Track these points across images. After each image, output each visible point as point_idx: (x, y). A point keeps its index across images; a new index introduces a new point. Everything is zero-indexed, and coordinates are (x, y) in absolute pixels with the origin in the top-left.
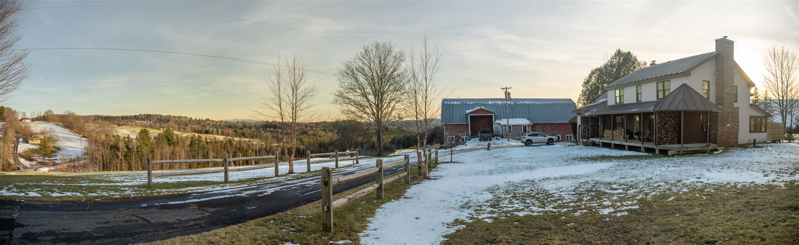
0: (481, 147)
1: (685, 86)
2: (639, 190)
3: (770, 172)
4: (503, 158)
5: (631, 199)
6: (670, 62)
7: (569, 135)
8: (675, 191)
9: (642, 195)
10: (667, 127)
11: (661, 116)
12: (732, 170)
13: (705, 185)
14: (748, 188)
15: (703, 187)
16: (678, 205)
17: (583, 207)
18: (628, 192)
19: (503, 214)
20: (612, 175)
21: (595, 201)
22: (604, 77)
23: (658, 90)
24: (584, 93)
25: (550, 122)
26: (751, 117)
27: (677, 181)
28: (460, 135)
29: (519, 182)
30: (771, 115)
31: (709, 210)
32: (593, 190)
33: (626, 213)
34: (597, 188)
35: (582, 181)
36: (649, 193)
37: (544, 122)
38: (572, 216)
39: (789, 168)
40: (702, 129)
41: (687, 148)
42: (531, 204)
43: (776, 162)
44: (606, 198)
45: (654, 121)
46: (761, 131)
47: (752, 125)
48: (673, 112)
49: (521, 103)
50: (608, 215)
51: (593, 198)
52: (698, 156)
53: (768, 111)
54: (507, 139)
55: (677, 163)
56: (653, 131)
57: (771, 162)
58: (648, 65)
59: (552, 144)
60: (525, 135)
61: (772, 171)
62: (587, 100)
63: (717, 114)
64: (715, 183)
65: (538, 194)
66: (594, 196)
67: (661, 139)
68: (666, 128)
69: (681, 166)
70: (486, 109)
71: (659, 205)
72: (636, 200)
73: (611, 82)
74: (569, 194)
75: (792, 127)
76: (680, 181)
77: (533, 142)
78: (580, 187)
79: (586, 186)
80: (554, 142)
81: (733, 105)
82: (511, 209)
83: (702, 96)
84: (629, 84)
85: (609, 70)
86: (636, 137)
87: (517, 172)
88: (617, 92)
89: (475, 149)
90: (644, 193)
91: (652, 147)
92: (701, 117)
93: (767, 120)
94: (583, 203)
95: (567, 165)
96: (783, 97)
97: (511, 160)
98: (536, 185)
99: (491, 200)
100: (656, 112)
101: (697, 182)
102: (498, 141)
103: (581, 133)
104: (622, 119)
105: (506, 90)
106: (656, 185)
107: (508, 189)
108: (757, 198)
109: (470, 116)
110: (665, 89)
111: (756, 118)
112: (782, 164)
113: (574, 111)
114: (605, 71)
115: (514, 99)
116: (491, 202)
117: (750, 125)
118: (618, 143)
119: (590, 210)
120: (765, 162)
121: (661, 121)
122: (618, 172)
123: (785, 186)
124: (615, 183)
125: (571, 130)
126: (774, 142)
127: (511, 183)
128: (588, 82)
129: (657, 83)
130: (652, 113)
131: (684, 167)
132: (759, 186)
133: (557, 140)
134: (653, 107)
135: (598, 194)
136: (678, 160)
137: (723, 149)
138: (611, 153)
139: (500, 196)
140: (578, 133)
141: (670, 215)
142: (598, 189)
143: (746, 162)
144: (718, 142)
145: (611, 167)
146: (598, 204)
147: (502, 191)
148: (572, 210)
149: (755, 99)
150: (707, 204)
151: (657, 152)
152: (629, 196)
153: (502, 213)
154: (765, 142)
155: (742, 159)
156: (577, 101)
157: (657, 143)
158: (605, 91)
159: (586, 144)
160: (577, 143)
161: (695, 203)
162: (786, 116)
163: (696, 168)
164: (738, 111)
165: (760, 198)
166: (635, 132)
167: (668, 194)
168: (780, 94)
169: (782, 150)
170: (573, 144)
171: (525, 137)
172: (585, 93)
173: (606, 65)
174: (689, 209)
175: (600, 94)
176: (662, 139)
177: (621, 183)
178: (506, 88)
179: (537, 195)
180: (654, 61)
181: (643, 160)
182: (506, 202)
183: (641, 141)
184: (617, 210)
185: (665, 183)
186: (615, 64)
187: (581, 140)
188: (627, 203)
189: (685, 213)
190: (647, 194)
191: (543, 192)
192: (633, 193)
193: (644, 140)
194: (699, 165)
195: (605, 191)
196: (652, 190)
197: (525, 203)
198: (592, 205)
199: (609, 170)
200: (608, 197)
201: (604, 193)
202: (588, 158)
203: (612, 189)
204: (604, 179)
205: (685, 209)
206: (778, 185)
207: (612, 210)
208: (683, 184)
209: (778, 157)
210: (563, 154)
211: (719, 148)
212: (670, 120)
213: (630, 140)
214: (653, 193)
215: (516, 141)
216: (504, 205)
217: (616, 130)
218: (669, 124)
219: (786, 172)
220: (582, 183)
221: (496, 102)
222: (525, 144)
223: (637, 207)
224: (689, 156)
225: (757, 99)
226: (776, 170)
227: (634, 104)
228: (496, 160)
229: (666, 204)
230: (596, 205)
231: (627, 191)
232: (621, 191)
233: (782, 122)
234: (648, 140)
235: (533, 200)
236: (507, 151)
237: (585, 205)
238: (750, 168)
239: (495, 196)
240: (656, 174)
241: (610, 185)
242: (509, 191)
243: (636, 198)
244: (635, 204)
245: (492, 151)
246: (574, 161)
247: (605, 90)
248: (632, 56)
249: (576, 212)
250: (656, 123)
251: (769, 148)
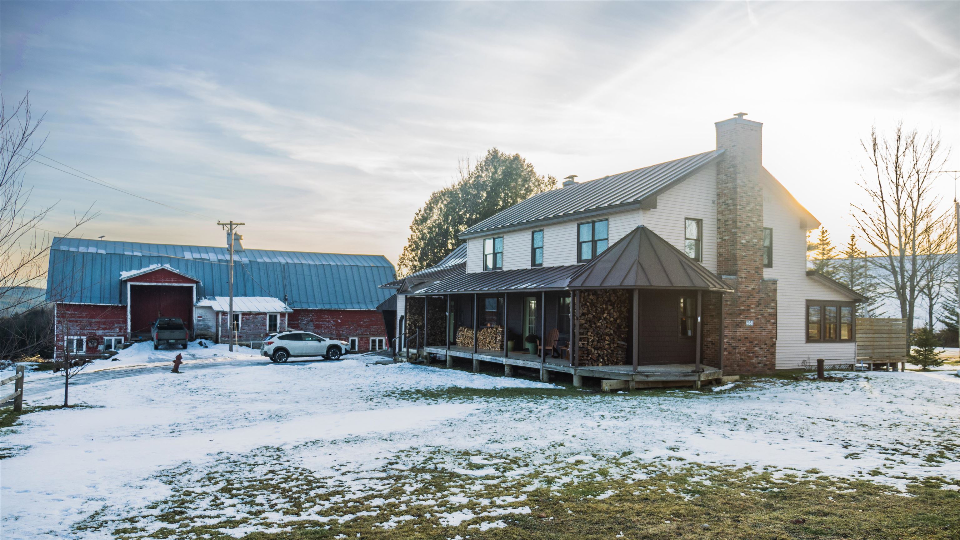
0: (157, 364)
1: (641, 231)
2: (531, 469)
3: (864, 447)
4: (213, 392)
5: (514, 490)
6: (607, 177)
7: (377, 339)
8: (617, 477)
9: (540, 481)
10: (599, 324)
11: (586, 301)
12: (759, 434)
13: (688, 466)
14: (801, 483)
15: (684, 472)
16: (623, 511)
17: (403, 507)
18: (507, 474)
19: (190, 535)
20: (472, 433)
21: (432, 494)
22: (460, 210)
23: (581, 240)
24: (414, 245)
25: (334, 307)
26: (809, 304)
27: (621, 453)
28: (100, 332)
29: (246, 452)
30: (867, 299)
31: (698, 531)
32: (428, 467)
33: (501, 525)
34: (436, 464)
35: (405, 445)
36: (556, 477)
37: (319, 307)
38: (377, 530)
39: (922, 442)
40: (684, 332)
41: (647, 376)
42: (266, 507)
43: (882, 422)
44: (457, 487)
45: (571, 310)
46: (837, 339)
47: (814, 322)
48: (614, 291)
49: (267, 260)
50: (461, 528)
51: (427, 488)
52: (672, 395)
53: (859, 287)
54: (227, 346)
55: (621, 411)
56: (569, 333)
57: (867, 420)
58: (559, 185)
59: (338, 359)
60: (273, 336)
61: (871, 446)
62: (421, 260)
63: (721, 296)
64: (714, 465)
65: (286, 480)
66: (430, 483)
67: (585, 352)
68: (597, 327)
69: (630, 417)
70: (177, 271)
71: (578, 509)
72: (525, 493)
73: (476, 221)
74: (371, 479)
75: (931, 330)
76: (629, 453)
77: (291, 353)
78: (398, 460)
79: (412, 458)
80: (341, 354)
81: (761, 275)
82: (215, 521)
83: (683, 255)
84: (515, 228)
85: (472, 194)
86: (528, 345)
87: (243, 427)
88: (489, 243)
89: (140, 371)
90: (544, 477)
91: (566, 370)
92: (682, 301)
93: (854, 311)
94: (404, 498)
95: (371, 409)
96: (902, 251)
97: (233, 397)
98: (285, 459)
99: (166, 502)
100: (574, 291)
101: (669, 459)
102: (205, 350)
103: (405, 334)
104: (499, 306)
105: (231, 229)
106: (572, 460)
107: (212, 471)
108: (826, 514)
109: (132, 286)
110: (596, 238)
111: (823, 305)
112: (901, 429)
113: (390, 284)
114: (463, 196)
115: (251, 251)
116: (163, 506)
117: (808, 322)
118: (487, 358)
119: (419, 516)
120: (852, 418)
121: (585, 311)
122: (485, 427)
123: (911, 489)
124: (479, 452)
125: (383, 328)
126: (878, 367)
127: (224, 455)
128: (424, 219)
129: (579, 226)
130: (566, 294)
131: (638, 420)
132: (833, 483)
133: (348, 349)
134: (569, 280)
135: (439, 477)
136: (625, 404)
137: (736, 381)
138: (472, 381)
139: (191, 489)
140: (398, 335)
141: (603, 533)
142: (438, 466)
143: (795, 417)
144: (723, 362)
145: (471, 415)
146: (437, 501)
147: (196, 476)
148: (377, 517)
149: (820, 257)
150: (692, 515)
151: (576, 382)
152: (509, 484)
153: (189, 532)
154: (851, 368)
155: (786, 409)
156: (398, 262)
157: (576, 361)
158: (461, 242)
159: (415, 361)
160: (394, 357)
161: (662, 510)
162: (913, 299)
163: (668, 423)
164: (775, 290)
165: (835, 515)
166: (527, 334)
167: (599, 483)
168: (894, 241)
169: (902, 391)
170: (386, 359)
171: (271, 340)
172: (416, 243)
173: (466, 184)
174: (649, 523)
175: (450, 247)
176: (589, 353)
177: (493, 453)
178: (231, 224)
179: (285, 482)
180: (572, 177)
181: (543, 401)
182: (205, 503)
183: (540, 356)
184: (481, 515)
185: (594, 456)
186: (484, 182)
187: (404, 350)
188: (503, 501)
189: (638, 532)
190: (550, 481)
191: (301, 474)
192: (518, 477)
193: (547, 353)
194: (676, 417)
195: (455, 471)
196: (562, 472)
197: (252, 503)
198: (424, 503)
199: (465, 421)
200: (461, 485)
201: (453, 476)
202: (418, 392)
203: (471, 466)
204: (453, 442)
205: (639, 521)
206: (889, 484)
207: (469, 515)
208: (636, 462)
209: (888, 408)
210: (361, 382)
211: (725, 378)
212: (607, 309)
213: (515, 353)
214: (563, 477)
215: (250, 350)
216: (198, 513)
217: (485, 329)
218: (605, 318)
219: (915, 451)
220: (403, 451)
221: (204, 256)
222: (271, 359)
223: (526, 510)
224: (652, 395)
225: (825, 257)
226: (883, 445)
227: (525, 271)
228: (192, 398)
229: (593, 506)
230: (433, 502)
231: (505, 471)
232: (491, 471)
233: (899, 316)
234: (556, 355)
235: (273, 496)
236: (223, 375)
237: (408, 503)
238: (807, 434)
239: (178, 491)
240: (573, 434)
241: (466, 457)
242: (216, 475)
243: (525, 489)
244: (523, 504)
245: (186, 375)
246: (387, 398)
247: (462, 240)
248: (522, 166)
249: (387, 521)
250: (574, 315)
251: (863, 383)
